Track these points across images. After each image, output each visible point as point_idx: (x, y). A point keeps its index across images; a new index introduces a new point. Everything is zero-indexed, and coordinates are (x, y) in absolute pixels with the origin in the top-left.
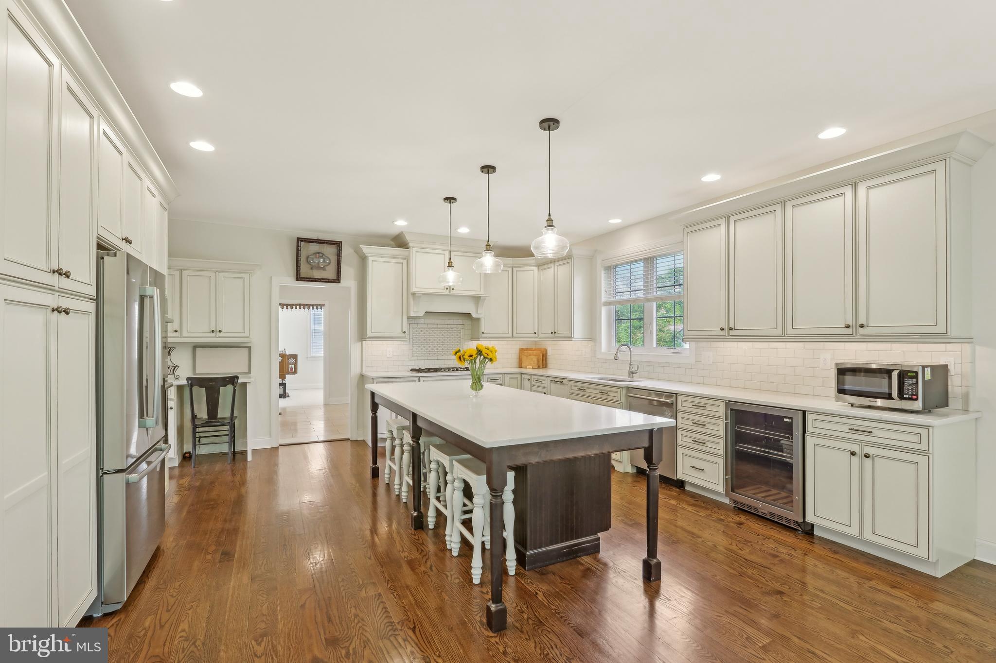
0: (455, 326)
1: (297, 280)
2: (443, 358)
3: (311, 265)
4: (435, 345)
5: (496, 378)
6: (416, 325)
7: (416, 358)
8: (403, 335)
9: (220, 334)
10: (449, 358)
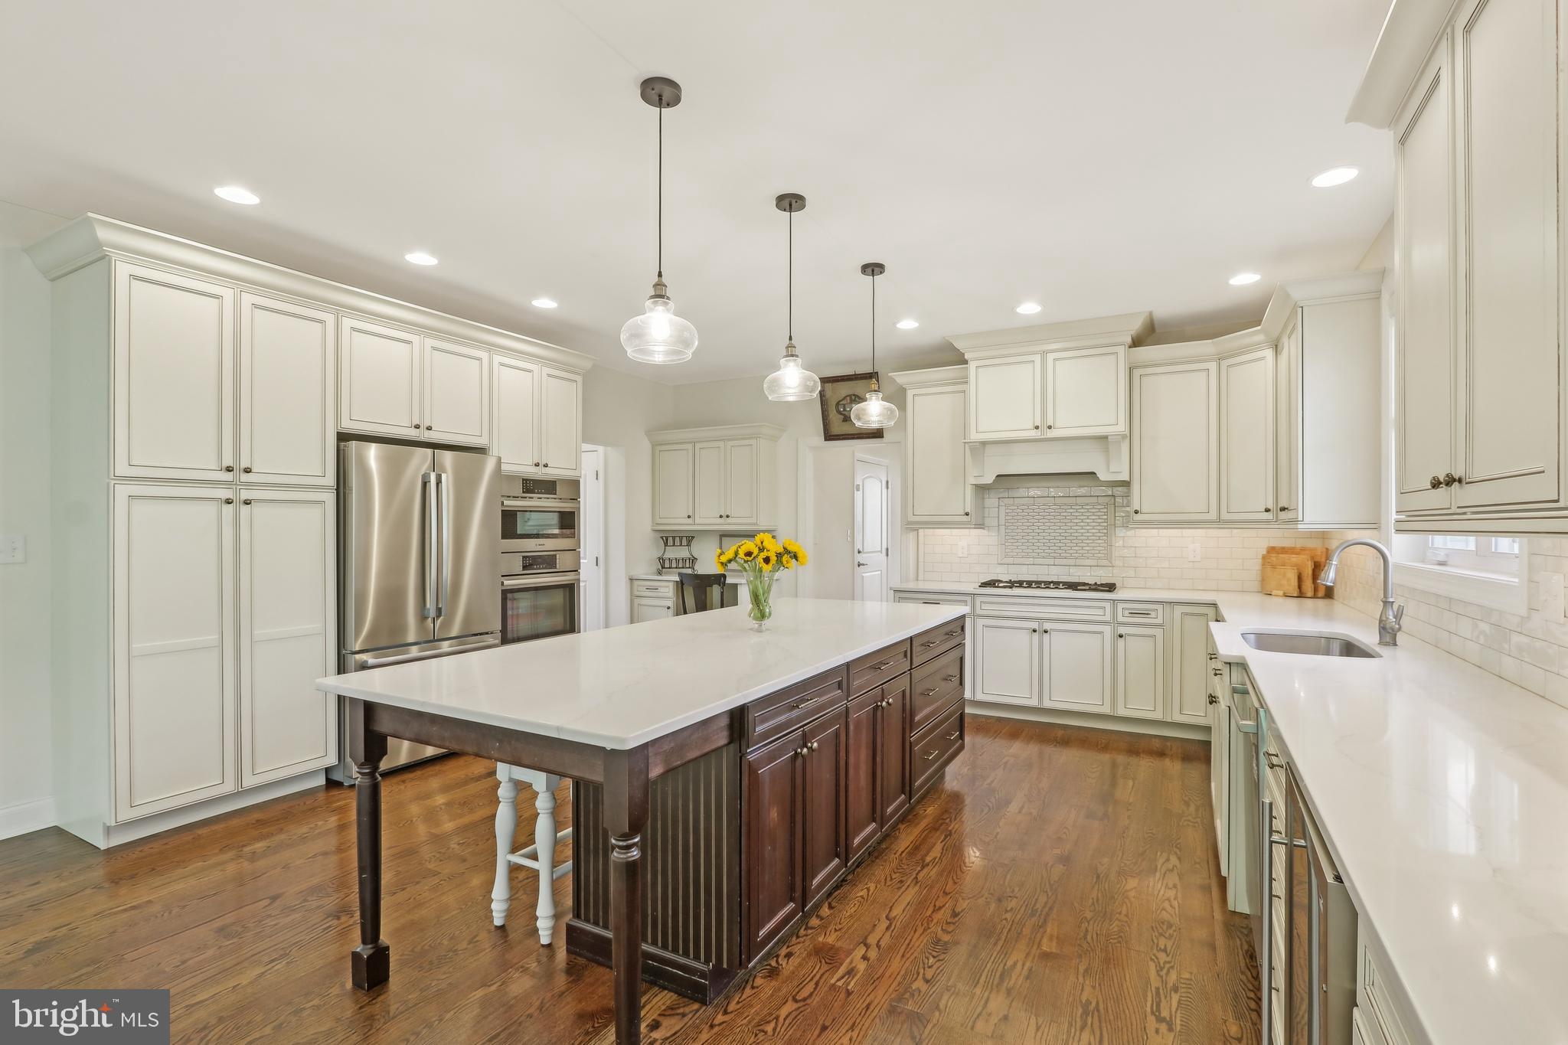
0: (1094, 500)
1: (826, 440)
2: (1064, 562)
3: (841, 414)
4: (1049, 538)
5: (1147, 610)
6: (1011, 501)
7: (1010, 560)
8: (965, 518)
9: (729, 520)
10: (1079, 562)
